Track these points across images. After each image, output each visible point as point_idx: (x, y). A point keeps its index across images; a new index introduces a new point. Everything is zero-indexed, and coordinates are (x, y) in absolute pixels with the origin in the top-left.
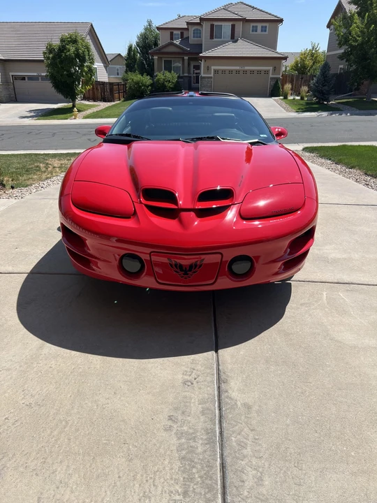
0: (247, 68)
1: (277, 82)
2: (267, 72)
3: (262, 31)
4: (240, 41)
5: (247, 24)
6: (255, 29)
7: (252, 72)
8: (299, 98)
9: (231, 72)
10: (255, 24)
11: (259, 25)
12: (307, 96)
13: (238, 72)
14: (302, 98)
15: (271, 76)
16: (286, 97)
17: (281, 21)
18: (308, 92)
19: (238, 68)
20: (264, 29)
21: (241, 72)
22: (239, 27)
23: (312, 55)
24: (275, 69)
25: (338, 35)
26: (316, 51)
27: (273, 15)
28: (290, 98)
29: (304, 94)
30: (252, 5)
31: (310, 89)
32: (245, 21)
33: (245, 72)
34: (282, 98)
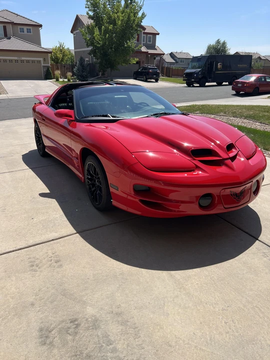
0: (23, 58)
1: (48, 69)
2: (39, 62)
3: (28, 32)
4: (12, 38)
5: (16, 26)
6: (22, 30)
7: (28, 61)
8: (66, 80)
9: (11, 61)
10: (22, 27)
11: (25, 28)
12: (72, 79)
13: (16, 61)
14: (69, 80)
15: (43, 65)
16: (57, 80)
17: (41, 26)
18: (72, 76)
19: (16, 58)
20: (29, 31)
21: (19, 62)
22: (10, 28)
23: (61, 51)
24: (44, 60)
25: (85, 39)
26: (63, 48)
27: (34, 22)
28: (61, 80)
29: (70, 77)
30: (16, 13)
31: (74, 74)
32: (13, 24)
33: (22, 61)
34: (55, 80)
